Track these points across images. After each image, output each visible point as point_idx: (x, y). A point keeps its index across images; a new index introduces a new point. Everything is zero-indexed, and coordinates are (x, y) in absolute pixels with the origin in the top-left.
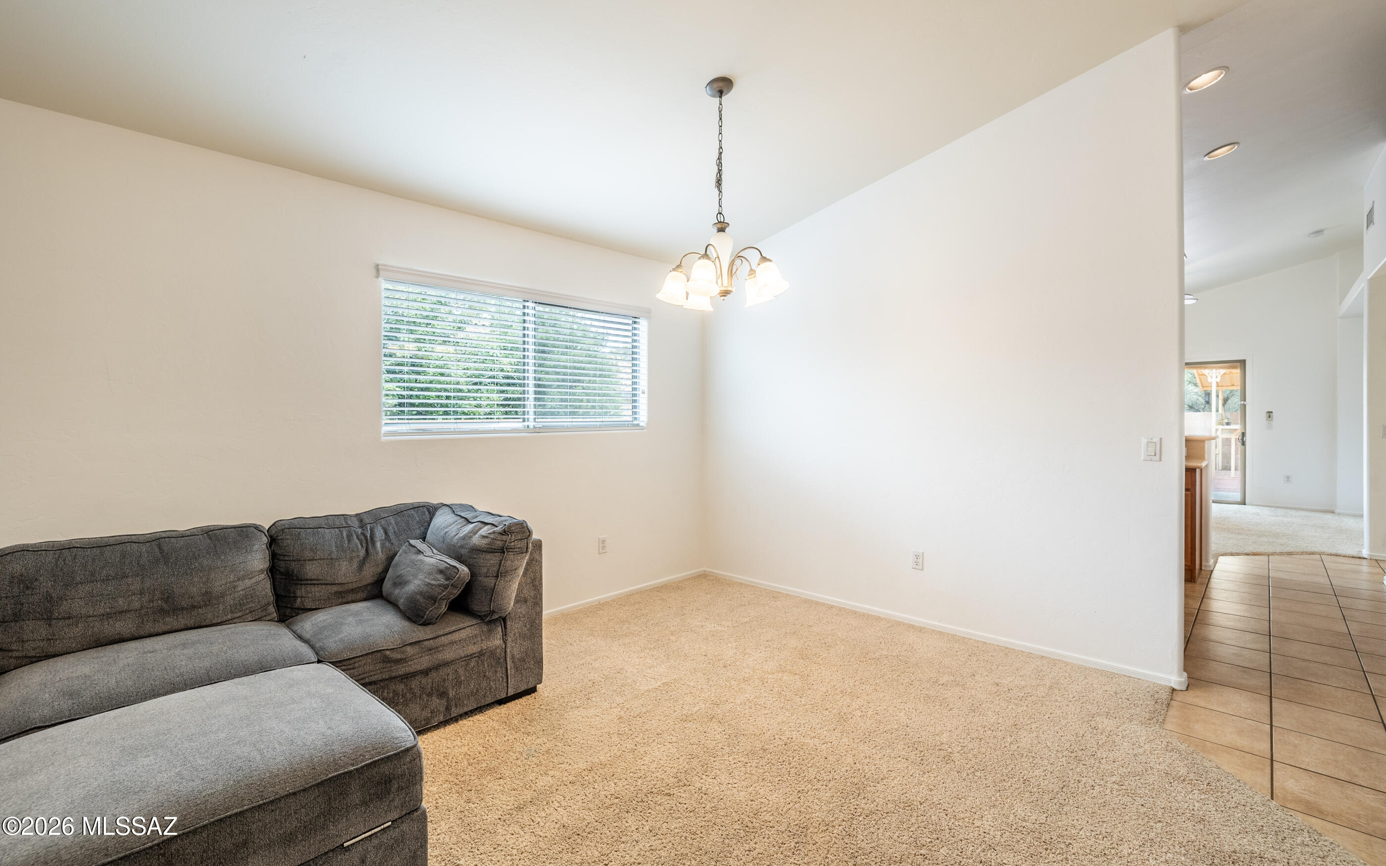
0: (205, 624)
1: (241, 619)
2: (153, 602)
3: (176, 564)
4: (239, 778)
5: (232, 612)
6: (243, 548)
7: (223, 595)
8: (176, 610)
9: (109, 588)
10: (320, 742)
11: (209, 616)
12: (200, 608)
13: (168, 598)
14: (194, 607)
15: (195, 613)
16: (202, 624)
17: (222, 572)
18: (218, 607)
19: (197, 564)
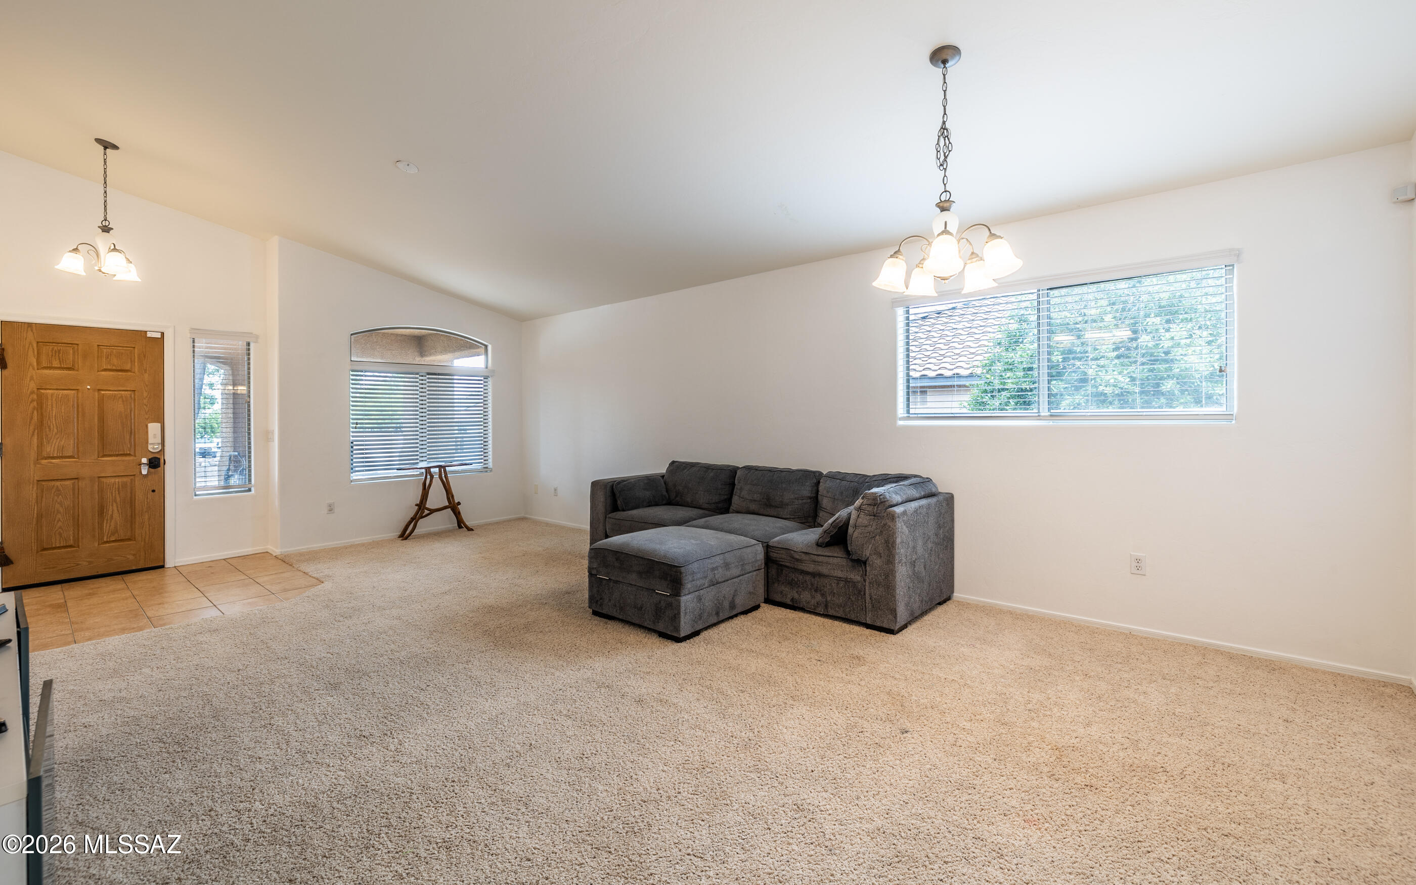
0: (780, 517)
1: (794, 519)
2: (763, 499)
3: (774, 484)
6: (801, 483)
8: (771, 506)
9: (754, 489)
11: (782, 513)
12: (779, 508)
14: (776, 507)
18: (785, 510)
19: (781, 486)
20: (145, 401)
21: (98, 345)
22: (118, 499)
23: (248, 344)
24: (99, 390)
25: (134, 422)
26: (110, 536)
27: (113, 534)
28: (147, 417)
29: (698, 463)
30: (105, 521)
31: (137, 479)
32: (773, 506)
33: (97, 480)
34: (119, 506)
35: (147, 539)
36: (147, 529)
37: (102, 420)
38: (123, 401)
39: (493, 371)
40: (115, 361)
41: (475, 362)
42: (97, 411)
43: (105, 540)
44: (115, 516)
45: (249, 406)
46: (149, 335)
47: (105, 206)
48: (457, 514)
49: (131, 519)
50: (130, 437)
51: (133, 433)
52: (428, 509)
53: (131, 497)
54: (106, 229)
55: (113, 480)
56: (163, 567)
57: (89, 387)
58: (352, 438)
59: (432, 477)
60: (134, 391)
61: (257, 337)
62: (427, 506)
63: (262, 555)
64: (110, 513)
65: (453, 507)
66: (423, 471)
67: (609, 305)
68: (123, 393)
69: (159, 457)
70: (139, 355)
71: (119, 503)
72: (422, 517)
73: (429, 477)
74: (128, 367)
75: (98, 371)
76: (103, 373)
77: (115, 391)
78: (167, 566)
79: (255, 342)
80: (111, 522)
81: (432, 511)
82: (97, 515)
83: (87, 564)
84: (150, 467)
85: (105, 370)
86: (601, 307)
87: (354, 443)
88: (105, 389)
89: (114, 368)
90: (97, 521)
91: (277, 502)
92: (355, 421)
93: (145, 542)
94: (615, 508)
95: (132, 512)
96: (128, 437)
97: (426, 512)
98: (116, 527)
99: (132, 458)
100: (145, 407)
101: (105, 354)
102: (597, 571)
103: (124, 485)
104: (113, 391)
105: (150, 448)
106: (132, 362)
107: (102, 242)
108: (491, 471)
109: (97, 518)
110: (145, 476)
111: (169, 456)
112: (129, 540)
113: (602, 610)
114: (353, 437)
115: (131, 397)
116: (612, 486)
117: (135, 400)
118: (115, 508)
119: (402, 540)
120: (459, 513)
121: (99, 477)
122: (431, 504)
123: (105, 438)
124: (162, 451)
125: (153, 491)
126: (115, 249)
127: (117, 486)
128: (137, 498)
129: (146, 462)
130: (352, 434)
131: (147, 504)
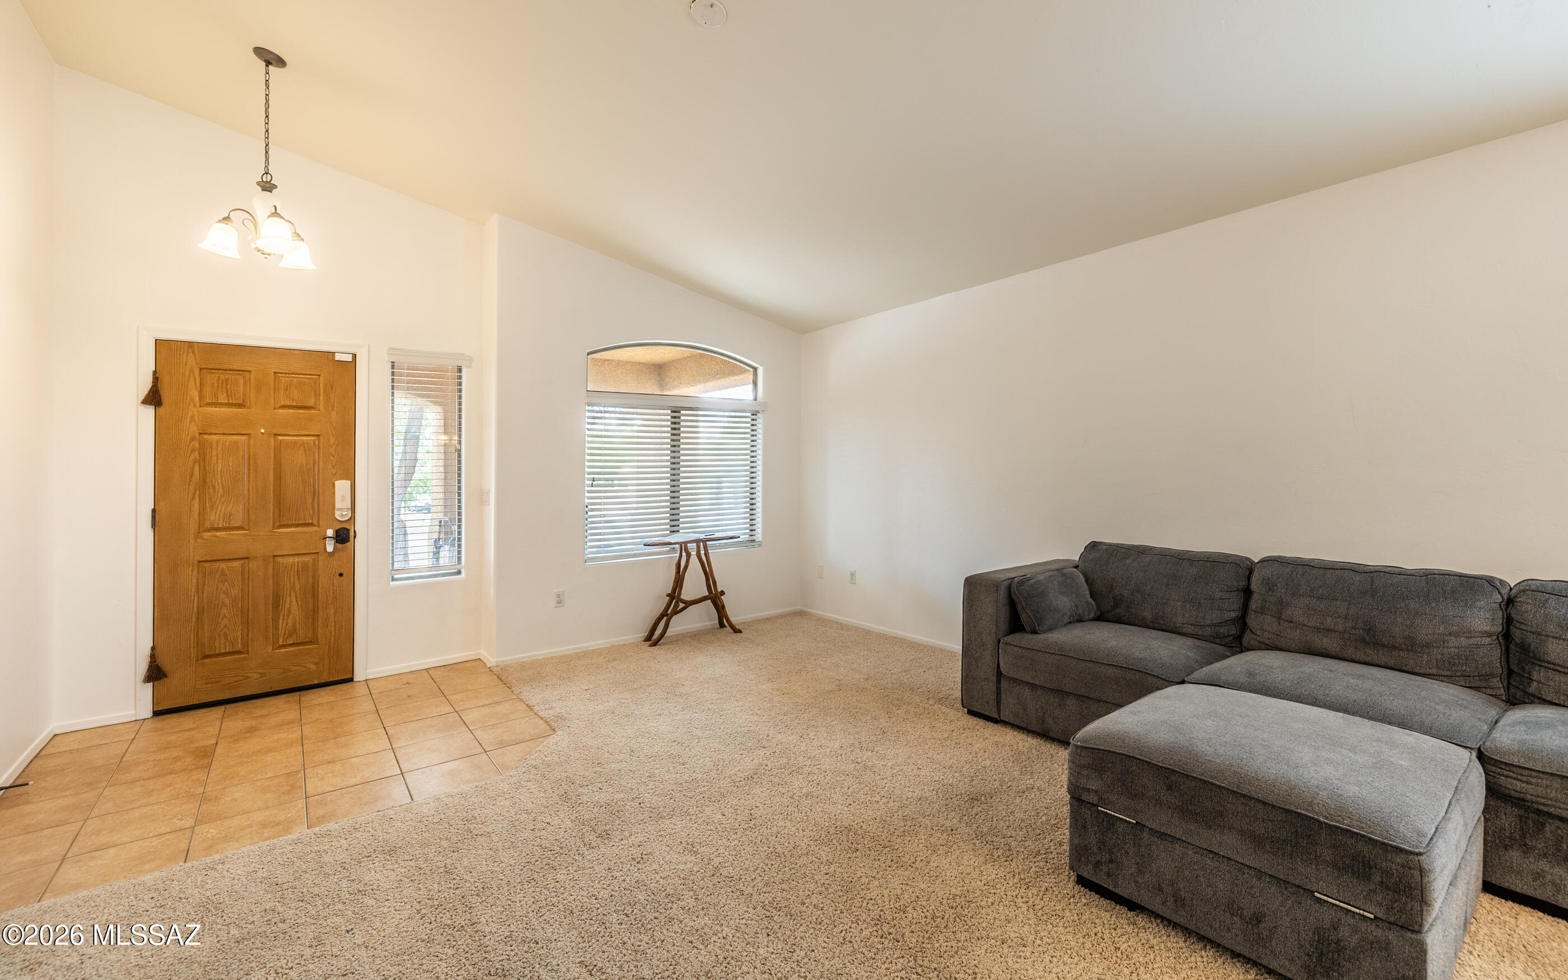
0: (1406, 669)
1: (1450, 679)
2: (1355, 629)
3: (1382, 600)
4: (1234, 764)
5: (1438, 668)
6: (1462, 601)
7: (1428, 645)
8: (1377, 645)
9: (1322, 606)
10: (1316, 782)
11: (1412, 662)
12: (1401, 650)
13: (1370, 629)
14: (1395, 648)
15: (1395, 653)
16: (1403, 668)
17: (1430, 621)
18: (1422, 657)
19: (1403, 605)
20: (332, 450)
21: (275, 373)
22: (297, 587)
23: (460, 370)
24: (276, 435)
25: (318, 479)
26: (287, 638)
27: (290, 635)
28: (334, 471)
29: (1151, 548)
30: (281, 617)
31: (320, 558)
32: (1383, 646)
33: (271, 559)
34: (299, 597)
35: (332, 642)
36: (333, 628)
37: (278, 477)
38: (305, 450)
39: (765, 404)
40: (296, 394)
41: (742, 392)
42: (272, 466)
43: (281, 643)
44: (293, 608)
45: (459, 456)
46: (338, 357)
47: (267, 152)
48: (720, 610)
49: (313, 614)
50: (313, 499)
51: (317, 495)
52: (683, 602)
53: (314, 583)
54: (268, 187)
55: (291, 560)
56: (351, 680)
57: (263, 431)
58: (587, 501)
59: (689, 555)
60: (319, 436)
61: (470, 360)
62: (682, 597)
63: (473, 663)
64: (287, 606)
65: (715, 597)
66: (677, 546)
67: (953, 294)
68: (305, 438)
69: (348, 527)
70: (325, 386)
71: (298, 592)
72: (676, 612)
73: (684, 554)
74: (311, 402)
75: (275, 409)
76: (281, 411)
77: (296, 436)
78: (356, 679)
79: (468, 367)
80: (287, 619)
81: (688, 604)
82: (271, 609)
83: (258, 676)
84: (337, 542)
85: (283, 407)
86: (937, 300)
87: (590, 507)
88: (282, 433)
89: (294, 404)
90: (270, 617)
91: (492, 590)
92: (592, 476)
93: (330, 646)
94: (1016, 625)
95: (314, 604)
96: (311, 500)
97: (682, 605)
98: (294, 625)
99: (315, 529)
100: (332, 458)
101: (283, 384)
102: (1100, 799)
103: (305, 566)
104: (293, 436)
105: (338, 515)
106: (317, 395)
107: (261, 203)
108: (760, 545)
109: (271, 612)
110: (331, 554)
111: (361, 527)
112: (310, 642)
113: (1116, 886)
114: (589, 498)
115: (314, 444)
116: (1009, 588)
117: (319, 448)
118: (293, 599)
119: (651, 646)
120: (723, 607)
121: (274, 556)
122: (687, 594)
123: (282, 501)
124: (353, 518)
125: (341, 575)
126: (275, 214)
127: (296, 569)
128: (320, 584)
129: (331, 535)
130: (587, 495)
131: (333, 593)
